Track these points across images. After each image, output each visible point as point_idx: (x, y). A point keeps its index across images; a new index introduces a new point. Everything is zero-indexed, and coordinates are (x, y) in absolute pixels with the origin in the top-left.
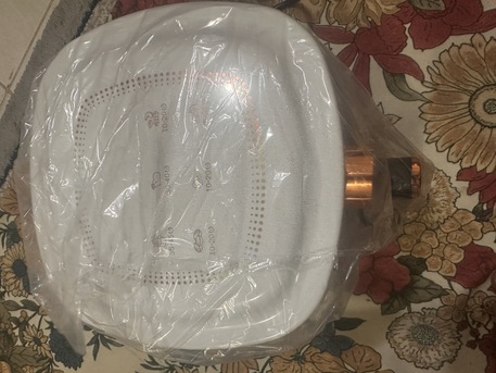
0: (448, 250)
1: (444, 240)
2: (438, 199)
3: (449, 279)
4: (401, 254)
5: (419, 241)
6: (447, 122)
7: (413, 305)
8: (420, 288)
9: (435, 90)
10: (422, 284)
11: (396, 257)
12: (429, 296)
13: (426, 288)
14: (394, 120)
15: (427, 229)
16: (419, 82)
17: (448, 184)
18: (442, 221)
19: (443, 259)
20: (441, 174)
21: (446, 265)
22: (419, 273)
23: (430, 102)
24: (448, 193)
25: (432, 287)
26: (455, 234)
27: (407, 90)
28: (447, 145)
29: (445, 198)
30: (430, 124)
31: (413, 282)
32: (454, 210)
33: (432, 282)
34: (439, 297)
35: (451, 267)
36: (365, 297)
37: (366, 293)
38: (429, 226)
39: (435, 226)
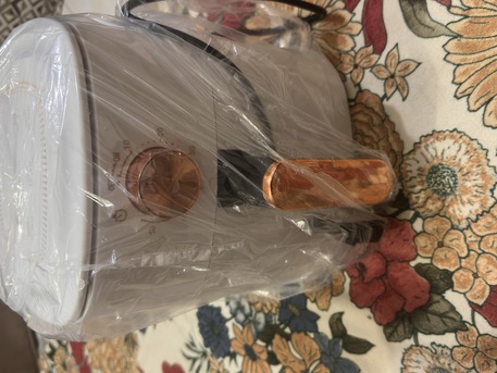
0: (482, 262)
1: (475, 247)
2: (469, 184)
3: (475, 307)
4: (419, 260)
5: (441, 245)
6: (483, 64)
7: (420, 336)
8: (435, 314)
9: (466, 17)
10: (440, 307)
11: (413, 264)
12: (443, 327)
13: (442, 316)
14: (412, 68)
15: (453, 227)
16: (444, 8)
17: (484, 160)
18: (474, 217)
19: (476, 276)
20: (475, 144)
21: (479, 285)
22: (441, 292)
23: (457, 36)
24: (484, 174)
25: (451, 315)
26: (491, 239)
27: (428, 22)
28: (482, 101)
29: (480, 182)
30: (461, 69)
31: (430, 302)
32: (492, 201)
33: (453, 308)
34: (455, 331)
35: (484, 290)
36: (367, 312)
37: (370, 307)
38: (456, 223)
39: (464, 224)
